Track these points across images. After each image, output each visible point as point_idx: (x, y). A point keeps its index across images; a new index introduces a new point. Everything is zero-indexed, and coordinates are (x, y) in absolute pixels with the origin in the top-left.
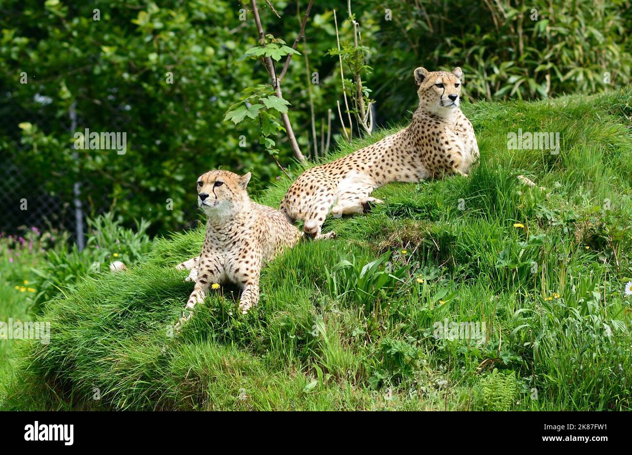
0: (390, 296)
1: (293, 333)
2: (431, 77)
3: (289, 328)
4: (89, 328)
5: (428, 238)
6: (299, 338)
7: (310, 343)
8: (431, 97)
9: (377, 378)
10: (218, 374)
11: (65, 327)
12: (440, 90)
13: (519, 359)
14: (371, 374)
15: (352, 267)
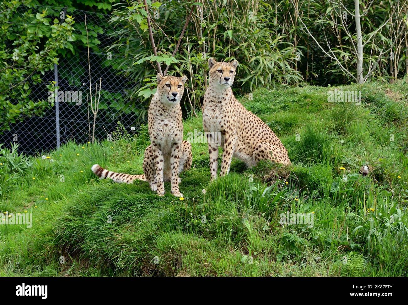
0: (279, 207)
1: (231, 228)
2: (216, 66)
3: (227, 225)
4: (95, 220)
5: (293, 174)
6: (234, 231)
7: (240, 234)
8: (215, 78)
9: (281, 254)
10: (189, 250)
11: (74, 218)
12: (220, 74)
13: (359, 245)
14: (278, 253)
15: (258, 191)
